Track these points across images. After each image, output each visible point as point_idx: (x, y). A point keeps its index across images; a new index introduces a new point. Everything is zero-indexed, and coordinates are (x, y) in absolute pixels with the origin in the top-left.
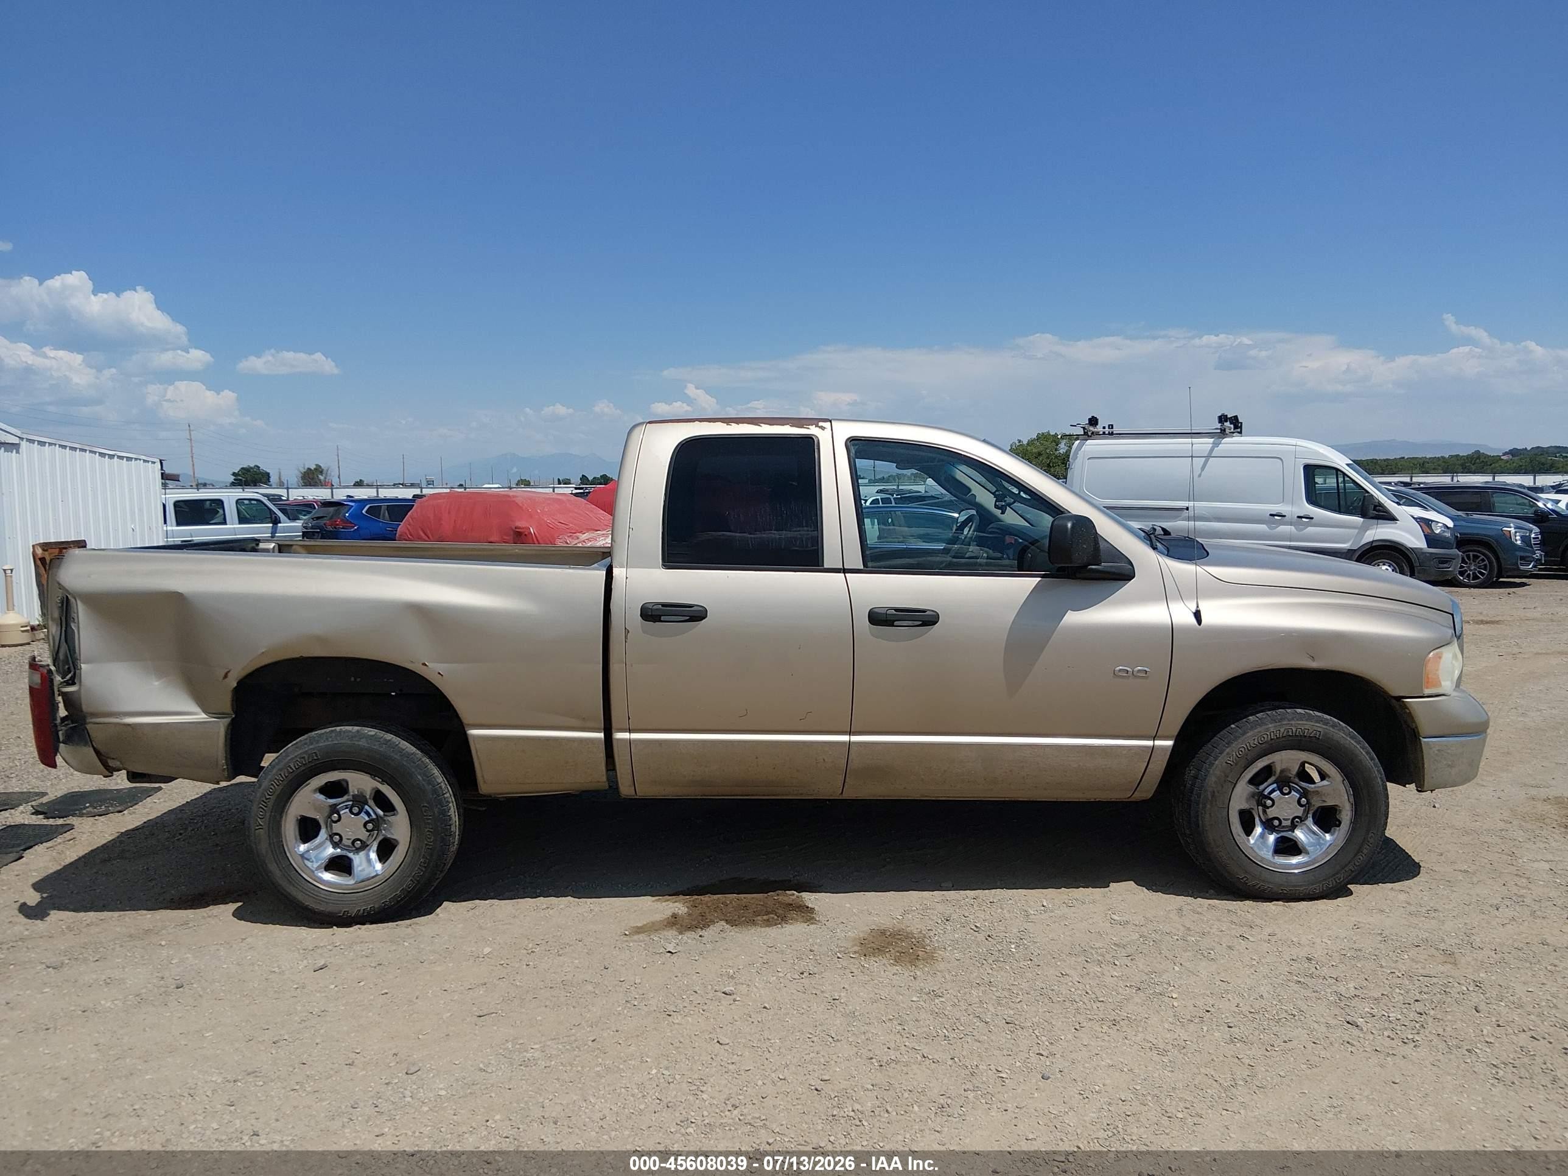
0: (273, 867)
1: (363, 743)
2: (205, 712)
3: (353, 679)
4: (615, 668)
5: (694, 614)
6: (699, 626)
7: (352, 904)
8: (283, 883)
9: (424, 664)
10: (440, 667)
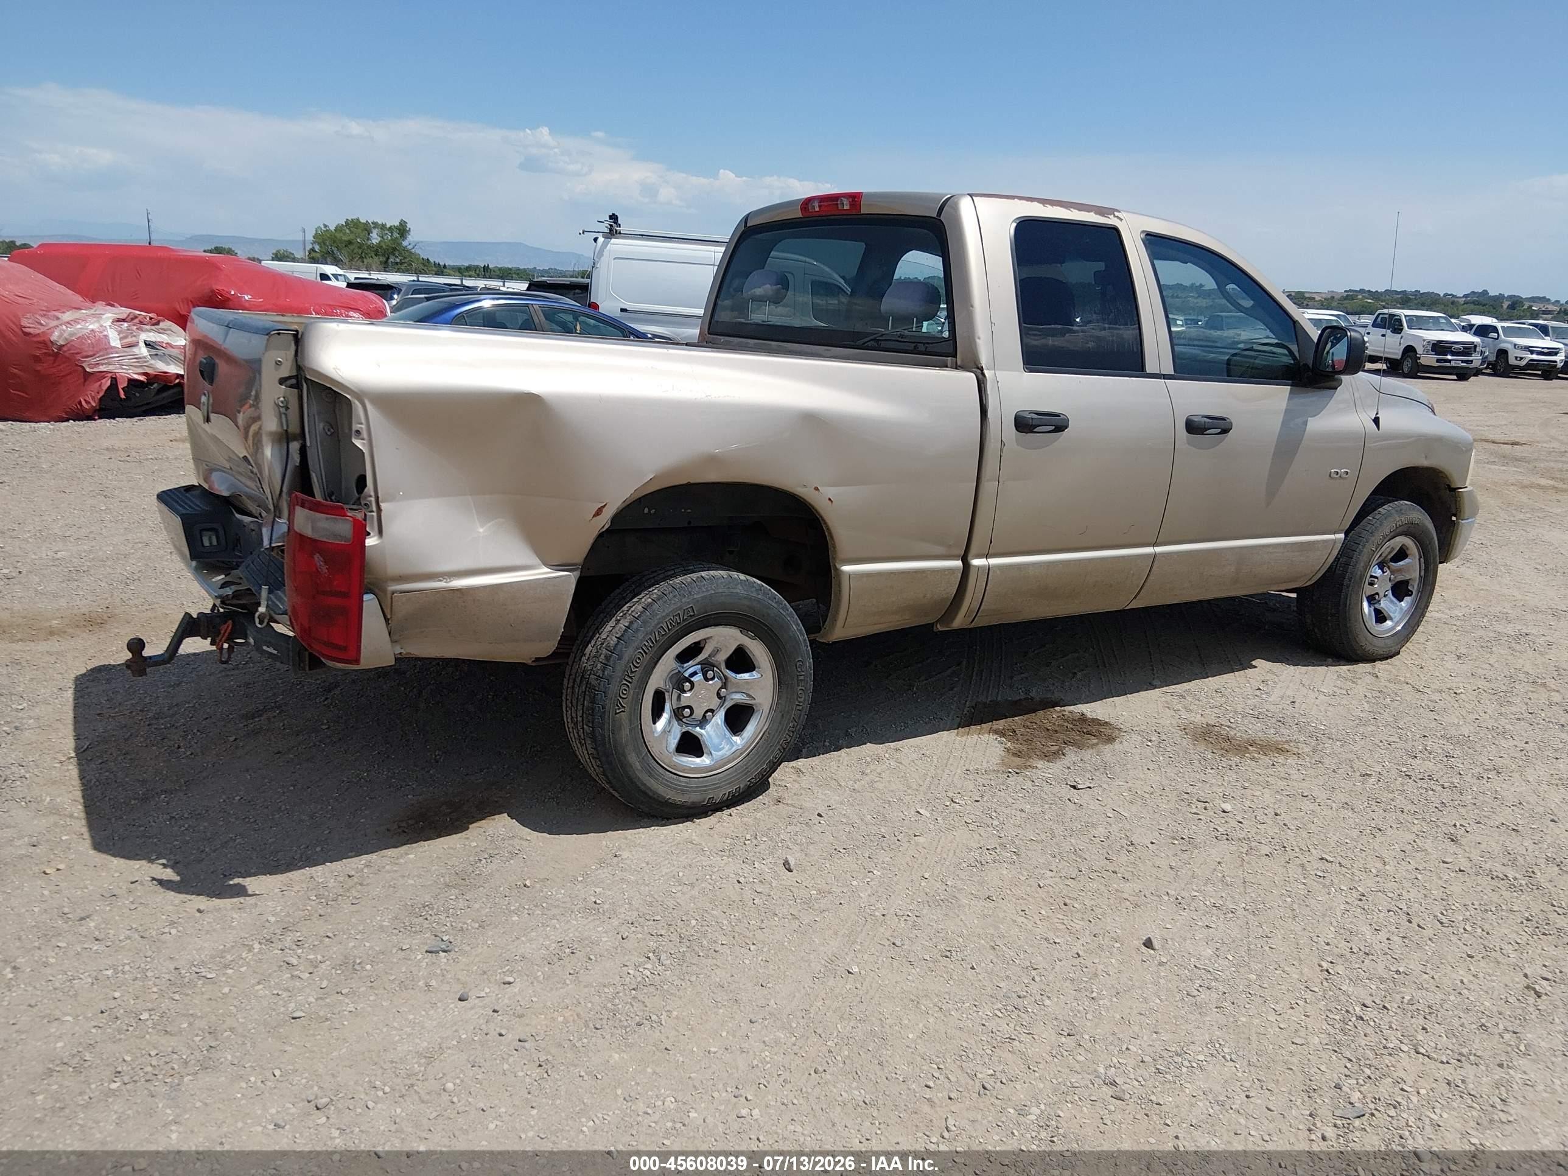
0: (633, 759)
1: (739, 590)
2: (546, 565)
3: (646, 510)
4: (989, 487)
5: (1057, 424)
6: (1060, 439)
7: (715, 789)
8: (644, 777)
9: (817, 489)
10: (828, 491)
